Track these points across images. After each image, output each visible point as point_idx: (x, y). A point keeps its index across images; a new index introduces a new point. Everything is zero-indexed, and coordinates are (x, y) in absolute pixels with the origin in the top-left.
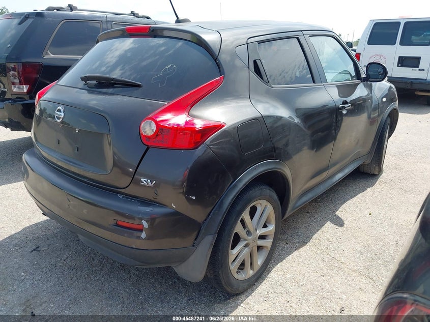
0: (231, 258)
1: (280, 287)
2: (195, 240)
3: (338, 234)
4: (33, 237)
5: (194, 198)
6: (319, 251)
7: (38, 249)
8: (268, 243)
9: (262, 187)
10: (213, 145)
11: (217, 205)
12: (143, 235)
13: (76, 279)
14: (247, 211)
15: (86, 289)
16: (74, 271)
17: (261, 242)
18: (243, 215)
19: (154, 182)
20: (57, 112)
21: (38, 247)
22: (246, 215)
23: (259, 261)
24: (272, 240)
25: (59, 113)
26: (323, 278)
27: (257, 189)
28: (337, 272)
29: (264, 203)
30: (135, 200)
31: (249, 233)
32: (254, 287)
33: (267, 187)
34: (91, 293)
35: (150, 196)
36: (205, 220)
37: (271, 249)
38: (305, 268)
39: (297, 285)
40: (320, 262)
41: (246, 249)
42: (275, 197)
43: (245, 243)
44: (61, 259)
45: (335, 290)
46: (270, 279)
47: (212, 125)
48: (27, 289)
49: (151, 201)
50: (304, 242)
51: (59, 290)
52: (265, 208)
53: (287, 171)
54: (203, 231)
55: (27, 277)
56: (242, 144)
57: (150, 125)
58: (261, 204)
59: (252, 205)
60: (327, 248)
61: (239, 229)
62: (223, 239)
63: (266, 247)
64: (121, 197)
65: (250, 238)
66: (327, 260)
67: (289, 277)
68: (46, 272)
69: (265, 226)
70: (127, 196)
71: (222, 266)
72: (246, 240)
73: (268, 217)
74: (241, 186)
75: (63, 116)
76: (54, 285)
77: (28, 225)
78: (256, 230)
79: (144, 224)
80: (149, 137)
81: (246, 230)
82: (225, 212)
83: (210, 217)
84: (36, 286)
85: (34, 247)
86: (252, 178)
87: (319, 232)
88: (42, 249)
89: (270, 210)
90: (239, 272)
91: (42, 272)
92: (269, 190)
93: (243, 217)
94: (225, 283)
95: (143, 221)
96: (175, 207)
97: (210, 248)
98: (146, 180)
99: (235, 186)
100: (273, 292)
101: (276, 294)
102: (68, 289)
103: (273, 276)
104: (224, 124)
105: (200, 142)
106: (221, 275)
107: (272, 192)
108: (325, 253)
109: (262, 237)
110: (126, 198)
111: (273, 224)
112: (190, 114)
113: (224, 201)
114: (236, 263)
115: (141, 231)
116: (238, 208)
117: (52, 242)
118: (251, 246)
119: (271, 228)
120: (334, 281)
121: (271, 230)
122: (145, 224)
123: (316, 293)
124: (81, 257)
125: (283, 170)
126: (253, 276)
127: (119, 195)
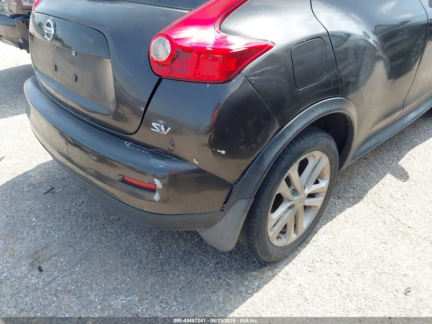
0: (270, 224)
1: (329, 254)
2: (225, 203)
3: (404, 189)
4: (48, 176)
5: (223, 152)
6: (379, 210)
7: (53, 190)
8: (317, 202)
9: (318, 135)
10: (254, 75)
11: (255, 161)
12: (157, 197)
13: (90, 229)
14: (296, 166)
15: (100, 242)
16: (89, 219)
17: (309, 202)
18: (289, 172)
19: (170, 128)
20: (47, 28)
21: (53, 188)
22: (293, 172)
23: (305, 223)
24: (322, 198)
25: (48, 28)
26: (383, 245)
27: (311, 138)
28: (402, 239)
29: (318, 154)
30: (146, 150)
31: (295, 192)
32: (296, 252)
33: (325, 134)
34: (105, 247)
35: (164, 146)
36: (239, 180)
37: (321, 208)
38: (361, 231)
39: (350, 253)
40: (380, 224)
41: (290, 210)
42: (333, 146)
43: (289, 204)
44: (76, 204)
45: (399, 262)
46: (316, 244)
47: (253, 45)
48: (37, 238)
49: (167, 153)
50: (360, 197)
51: (71, 242)
52: (320, 160)
53: (352, 112)
54: (235, 194)
55: (39, 224)
56: (296, 75)
57: (164, 45)
58: (314, 156)
59: (302, 158)
60: (389, 207)
61: (283, 188)
62: (260, 202)
63: (316, 207)
64: (128, 145)
65: (296, 198)
66: (389, 222)
67: (340, 241)
68: (59, 219)
69: (317, 182)
70: (136, 143)
71: (258, 235)
72: (291, 201)
73: (322, 171)
74: (290, 135)
75: (53, 32)
76: (66, 235)
77: (44, 161)
78: (305, 188)
79: (156, 183)
80: (163, 64)
81: (291, 189)
82: (266, 171)
83: (245, 176)
84: (47, 235)
85: (49, 188)
86: (307, 124)
87: (379, 185)
88: (57, 191)
89: (325, 162)
90: (280, 237)
91: (55, 218)
92: (327, 137)
93: (289, 174)
94: (262, 253)
95: (156, 180)
96: (197, 163)
97: (243, 215)
98: (159, 125)
99: (283, 135)
100: (320, 261)
101: (324, 264)
102: (81, 240)
103: (321, 239)
104: (272, 44)
105: (234, 71)
106: (256, 244)
107: (330, 141)
108: (386, 213)
109: (311, 196)
110: (135, 147)
111: (326, 180)
112: (221, 28)
113: (265, 156)
114: (276, 228)
115: (153, 190)
116: (284, 164)
117: (68, 183)
118: (296, 208)
119: (324, 184)
120: (397, 251)
121: (323, 187)
122: (158, 184)
123: (375, 266)
124: (98, 203)
125: (348, 111)
126: (296, 241)
127: (126, 142)
